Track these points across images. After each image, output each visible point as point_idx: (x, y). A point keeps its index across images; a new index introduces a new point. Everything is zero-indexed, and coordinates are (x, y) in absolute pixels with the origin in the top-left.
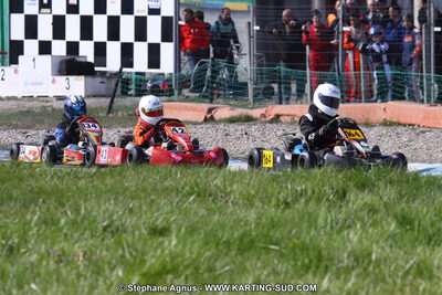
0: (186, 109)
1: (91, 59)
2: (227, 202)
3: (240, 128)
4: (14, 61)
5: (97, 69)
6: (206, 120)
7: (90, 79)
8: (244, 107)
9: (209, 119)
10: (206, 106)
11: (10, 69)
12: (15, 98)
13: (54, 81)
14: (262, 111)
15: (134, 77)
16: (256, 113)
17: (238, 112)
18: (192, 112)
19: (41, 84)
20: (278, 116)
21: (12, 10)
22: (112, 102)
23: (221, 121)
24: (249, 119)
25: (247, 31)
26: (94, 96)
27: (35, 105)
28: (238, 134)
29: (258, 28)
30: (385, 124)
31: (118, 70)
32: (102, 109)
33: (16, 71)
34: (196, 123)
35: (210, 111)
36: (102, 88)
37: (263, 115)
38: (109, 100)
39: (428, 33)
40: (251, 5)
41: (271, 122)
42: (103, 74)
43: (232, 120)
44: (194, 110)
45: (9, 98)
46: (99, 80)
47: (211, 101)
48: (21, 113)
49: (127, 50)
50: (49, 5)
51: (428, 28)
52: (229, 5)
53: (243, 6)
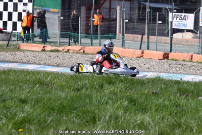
0: (35, 46)
1: (2, 27)
2: (52, 88)
3: (55, 54)
5: (4, 31)
6: (42, 50)
7: (1, 34)
8: (55, 46)
9: (43, 50)
10: (43, 45)
14: (63, 48)
15: (17, 34)
16: (60, 49)
17: (54, 48)
18: (37, 48)
20: (68, 50)
22: (8, 43)
23: (48, 51)
24: (58, 51)
25: (58, 19)
26: (2, 40)
28: (54, 56)
29: (62, 18)
31: (11, 31)
32: (5, 45)
34: (39, 52)
35: (44, 47)
36: (5, 38)
37: (63, 50)
38: (7, 42)
39: (123, 22)
40: (60, 10)
41: (66, 52)
42: (6, 33)
43: (52, 51)
44: (38, 47)
46: (4, 34)
47: (44, 44)
49: (15, 25)
52: (52, 10)
53: (57, 10)
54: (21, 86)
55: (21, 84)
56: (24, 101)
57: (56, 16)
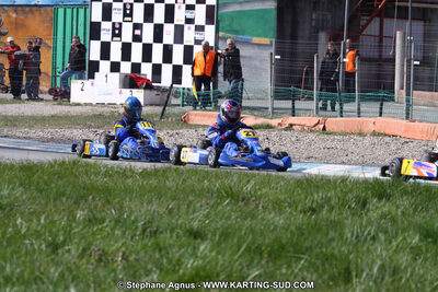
1: (149, 77)
2: (257, 206)
3: (262, 133)
4: (91, 76)
5: (154, 84)
7: (148, 92)
8: (265, 117)
11: (88, 83)
12: (91, 104)
13: (120, 93)
14: (279, 121)
15: (181, 91)
16: (274, 122)
17: (260, 121)
19: (111, 94)
20: (291, 125)
21: (91, 39)
22: (164, 110)
24: (269, 127)
25: (269, 59)
26: (151, 105)
27: (106, 110)
28: (261, 138)
29: (279, 57)
30: (374, 134)
31: (169, 85)
32: (156, 115)
33: (92, 84)
36: (157, 99)
37: (280, 124)
38: (161, 109)
39: (409, 66)
40: (274, 40)
41: (286, 129)
42: (158, 88)
45: (86, 104)
46: (155, 92)
48: (95, 116)
49: (177, 71)
50: (119, 35)
51: (409, 61)
52: (256, 40)
53: (266, 41)
54: (191, 202)
55: (191, 198)
56: (196, 235)
57: (266, 54)
